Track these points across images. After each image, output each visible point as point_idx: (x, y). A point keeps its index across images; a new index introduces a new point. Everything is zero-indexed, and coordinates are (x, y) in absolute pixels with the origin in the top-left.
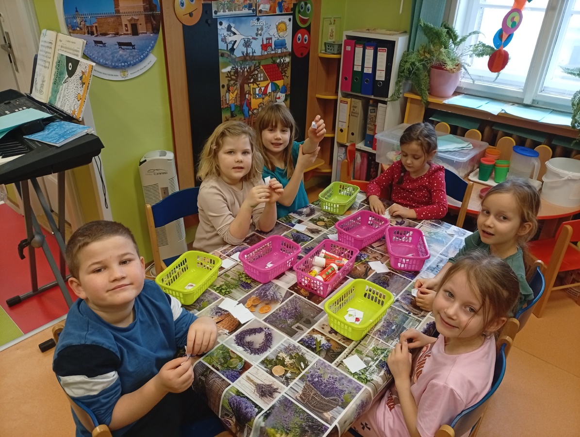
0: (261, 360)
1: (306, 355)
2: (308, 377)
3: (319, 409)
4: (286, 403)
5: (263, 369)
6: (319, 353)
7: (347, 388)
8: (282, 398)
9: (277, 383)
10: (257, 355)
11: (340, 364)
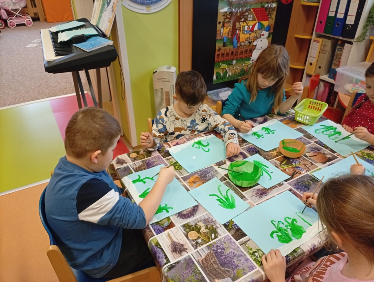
0: (183, 224)
1: (218, 229)
2: (214, 246)
3: (213, 275)
4: (189, 262)
5: (182, 231)
6: (229, 230)
7: (242, 264)
8: (188, 257)
9: (188, 245)
10: (182, 219)
11: (244, 243)
